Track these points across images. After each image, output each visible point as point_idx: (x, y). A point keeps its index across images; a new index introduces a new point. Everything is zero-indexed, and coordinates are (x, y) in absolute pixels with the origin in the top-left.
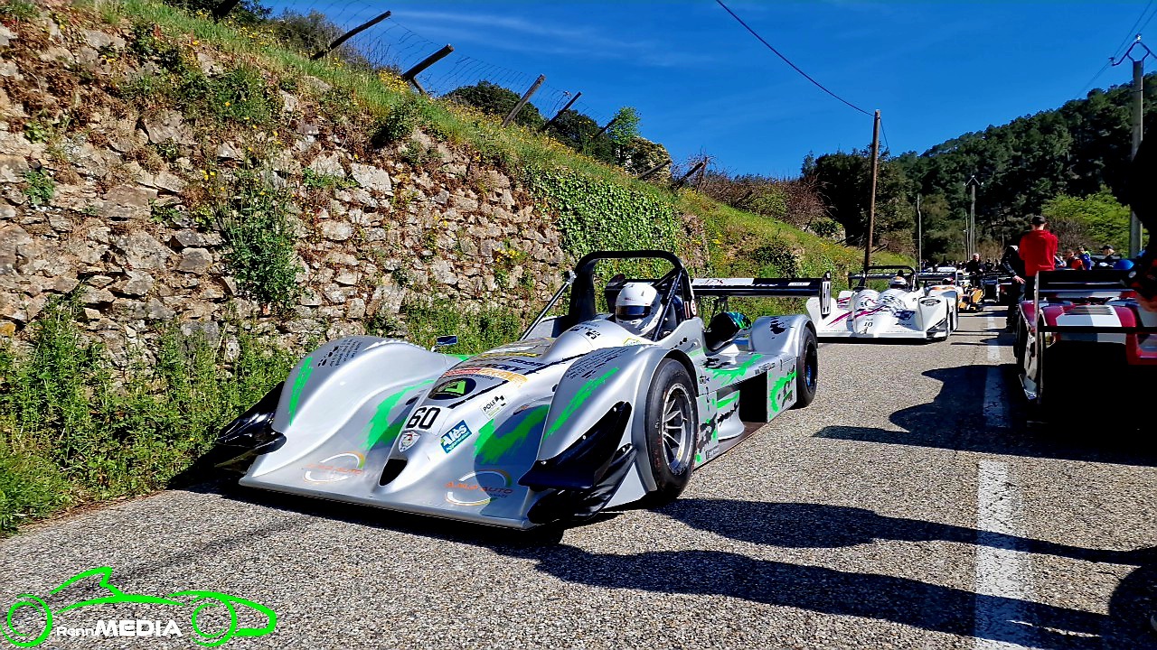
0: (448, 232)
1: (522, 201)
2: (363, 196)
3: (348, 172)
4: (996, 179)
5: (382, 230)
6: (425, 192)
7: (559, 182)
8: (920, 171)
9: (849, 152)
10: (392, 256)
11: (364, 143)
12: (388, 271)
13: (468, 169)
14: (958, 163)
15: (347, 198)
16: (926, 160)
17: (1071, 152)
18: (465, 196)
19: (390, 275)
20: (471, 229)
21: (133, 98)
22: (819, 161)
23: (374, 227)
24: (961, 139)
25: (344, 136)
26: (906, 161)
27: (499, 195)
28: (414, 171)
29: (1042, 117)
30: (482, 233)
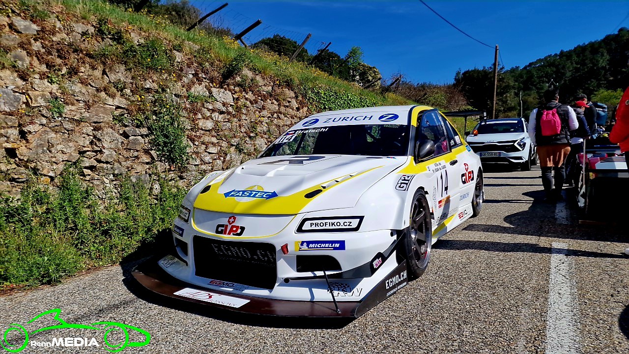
0: (263, 123)
1: (302, 105)
2: (219, 106)
3: (210, 92)
4: (565, 81)
5: (229, 124)
6: (251, 102)
7: (321, 94)
8: (522, 77)
9: (481, 69)
10: (235, 137)
11: (218, 77)
12: (232, 145)
13: (272, 88)
14: (544, 72)
15: (211, 107)
16: (525, 71)
17: (608, 64)
18: (272, 103)
19: (234, 147)
20: (275, 121)
21: (100, 58)
22: (464, 74)
23: (225, 122)
24: (546, 58)
25: (208, 73)
26: (513, 72)
27: (289, 102)
28: (244, 91)
29: (592, 45)
30: (281, 123)
